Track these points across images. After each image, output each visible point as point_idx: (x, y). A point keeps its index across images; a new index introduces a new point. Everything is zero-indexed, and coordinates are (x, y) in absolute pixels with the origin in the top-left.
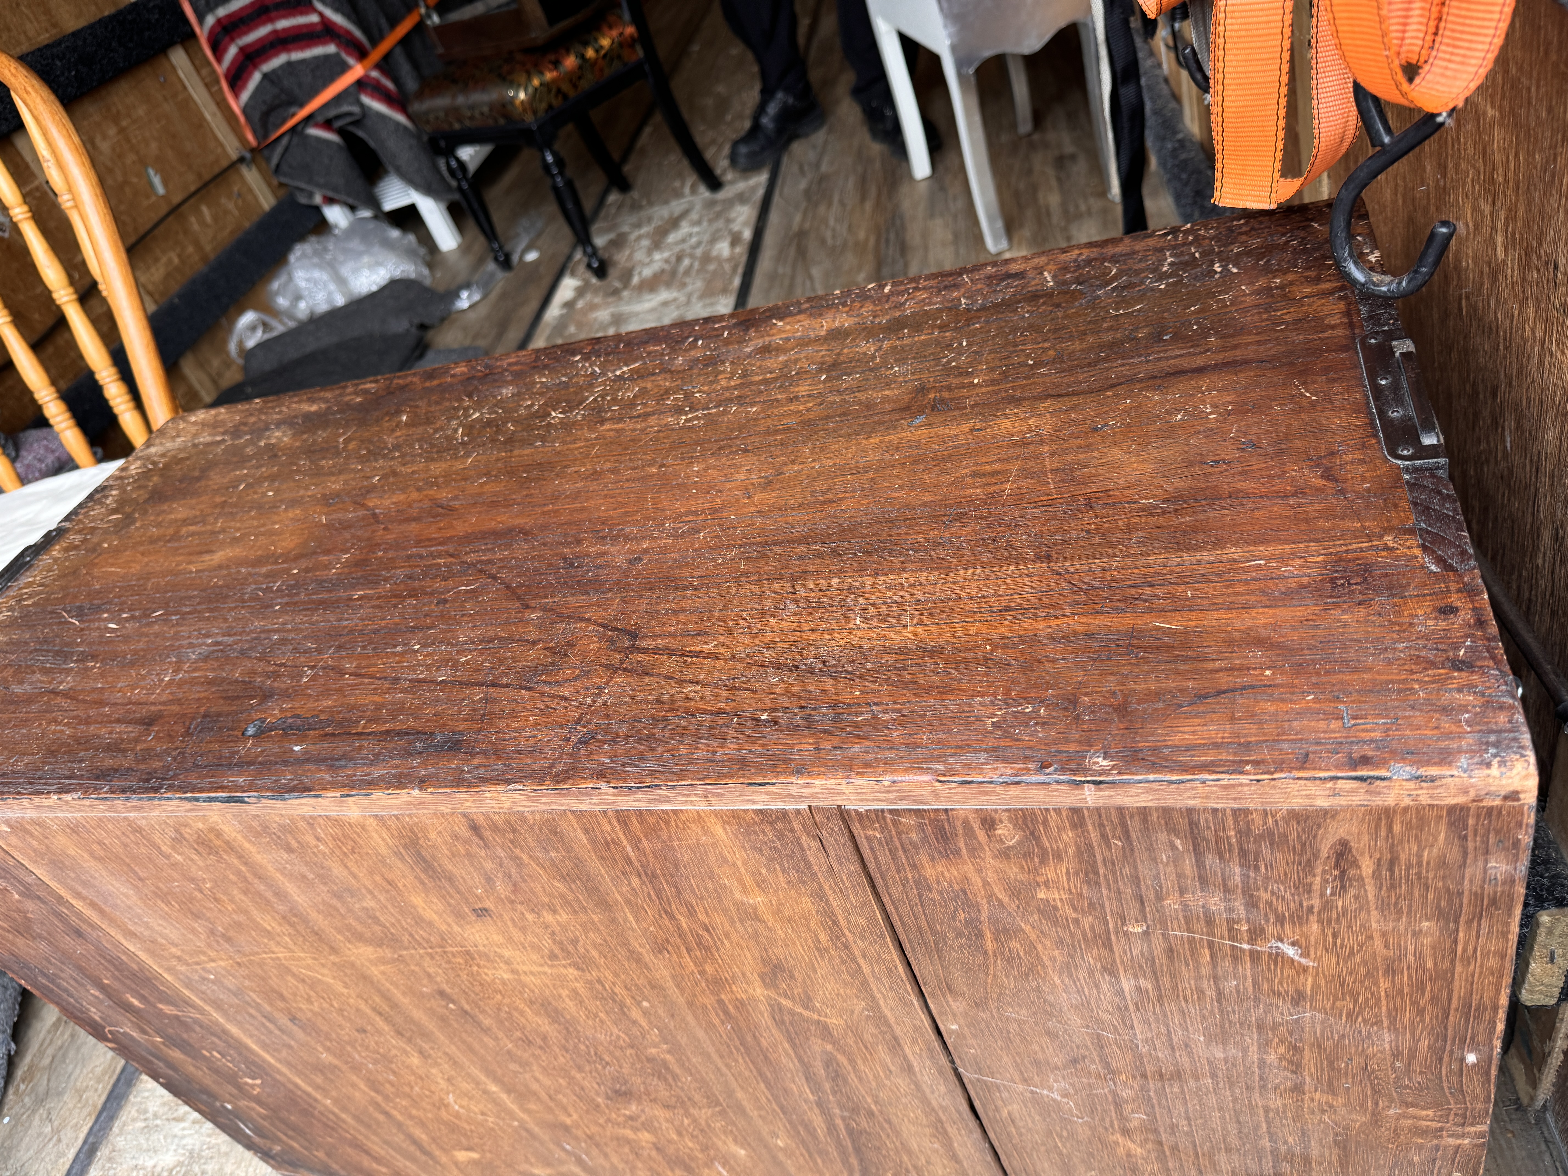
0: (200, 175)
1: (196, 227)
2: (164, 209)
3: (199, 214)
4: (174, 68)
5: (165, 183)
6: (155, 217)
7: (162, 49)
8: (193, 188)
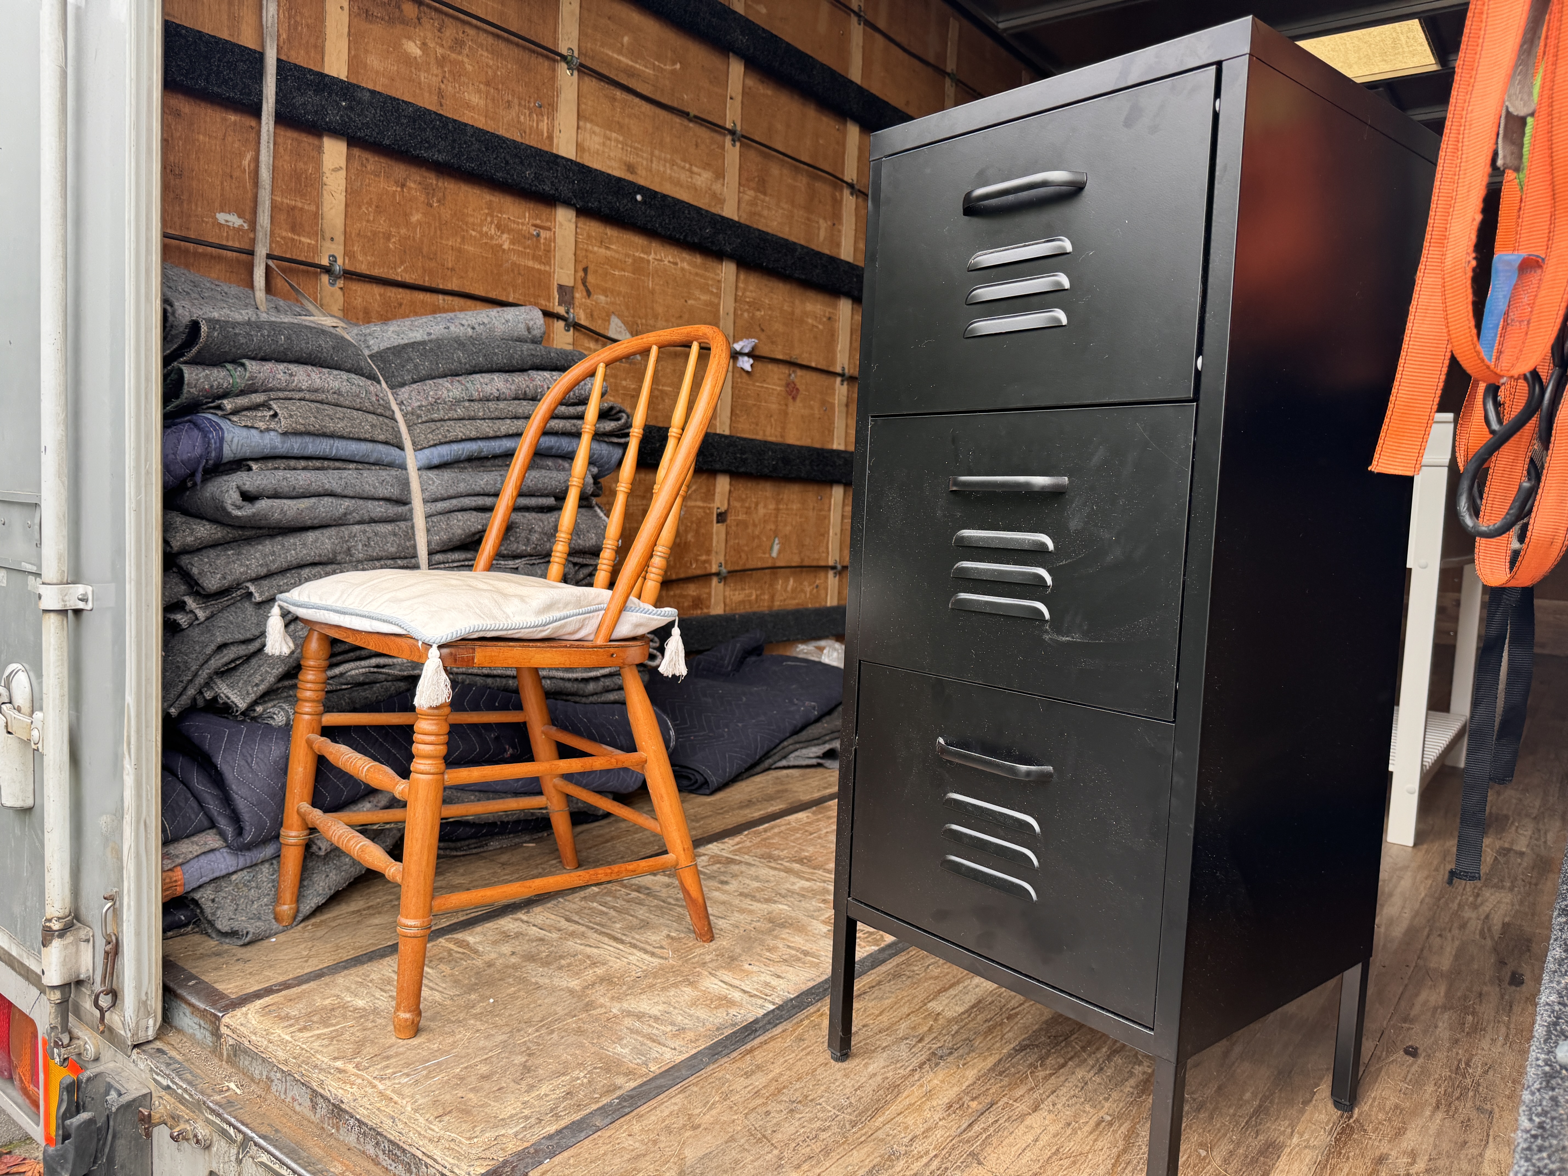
0: (802, 560)
1: (779, 587)
2: (769, 564)
3: (787, 580)
4: (831, 495)
5: (779, 552)
6: (759, 565)
7: (831, 482)
8: (794, 564)
